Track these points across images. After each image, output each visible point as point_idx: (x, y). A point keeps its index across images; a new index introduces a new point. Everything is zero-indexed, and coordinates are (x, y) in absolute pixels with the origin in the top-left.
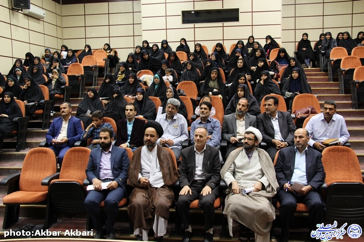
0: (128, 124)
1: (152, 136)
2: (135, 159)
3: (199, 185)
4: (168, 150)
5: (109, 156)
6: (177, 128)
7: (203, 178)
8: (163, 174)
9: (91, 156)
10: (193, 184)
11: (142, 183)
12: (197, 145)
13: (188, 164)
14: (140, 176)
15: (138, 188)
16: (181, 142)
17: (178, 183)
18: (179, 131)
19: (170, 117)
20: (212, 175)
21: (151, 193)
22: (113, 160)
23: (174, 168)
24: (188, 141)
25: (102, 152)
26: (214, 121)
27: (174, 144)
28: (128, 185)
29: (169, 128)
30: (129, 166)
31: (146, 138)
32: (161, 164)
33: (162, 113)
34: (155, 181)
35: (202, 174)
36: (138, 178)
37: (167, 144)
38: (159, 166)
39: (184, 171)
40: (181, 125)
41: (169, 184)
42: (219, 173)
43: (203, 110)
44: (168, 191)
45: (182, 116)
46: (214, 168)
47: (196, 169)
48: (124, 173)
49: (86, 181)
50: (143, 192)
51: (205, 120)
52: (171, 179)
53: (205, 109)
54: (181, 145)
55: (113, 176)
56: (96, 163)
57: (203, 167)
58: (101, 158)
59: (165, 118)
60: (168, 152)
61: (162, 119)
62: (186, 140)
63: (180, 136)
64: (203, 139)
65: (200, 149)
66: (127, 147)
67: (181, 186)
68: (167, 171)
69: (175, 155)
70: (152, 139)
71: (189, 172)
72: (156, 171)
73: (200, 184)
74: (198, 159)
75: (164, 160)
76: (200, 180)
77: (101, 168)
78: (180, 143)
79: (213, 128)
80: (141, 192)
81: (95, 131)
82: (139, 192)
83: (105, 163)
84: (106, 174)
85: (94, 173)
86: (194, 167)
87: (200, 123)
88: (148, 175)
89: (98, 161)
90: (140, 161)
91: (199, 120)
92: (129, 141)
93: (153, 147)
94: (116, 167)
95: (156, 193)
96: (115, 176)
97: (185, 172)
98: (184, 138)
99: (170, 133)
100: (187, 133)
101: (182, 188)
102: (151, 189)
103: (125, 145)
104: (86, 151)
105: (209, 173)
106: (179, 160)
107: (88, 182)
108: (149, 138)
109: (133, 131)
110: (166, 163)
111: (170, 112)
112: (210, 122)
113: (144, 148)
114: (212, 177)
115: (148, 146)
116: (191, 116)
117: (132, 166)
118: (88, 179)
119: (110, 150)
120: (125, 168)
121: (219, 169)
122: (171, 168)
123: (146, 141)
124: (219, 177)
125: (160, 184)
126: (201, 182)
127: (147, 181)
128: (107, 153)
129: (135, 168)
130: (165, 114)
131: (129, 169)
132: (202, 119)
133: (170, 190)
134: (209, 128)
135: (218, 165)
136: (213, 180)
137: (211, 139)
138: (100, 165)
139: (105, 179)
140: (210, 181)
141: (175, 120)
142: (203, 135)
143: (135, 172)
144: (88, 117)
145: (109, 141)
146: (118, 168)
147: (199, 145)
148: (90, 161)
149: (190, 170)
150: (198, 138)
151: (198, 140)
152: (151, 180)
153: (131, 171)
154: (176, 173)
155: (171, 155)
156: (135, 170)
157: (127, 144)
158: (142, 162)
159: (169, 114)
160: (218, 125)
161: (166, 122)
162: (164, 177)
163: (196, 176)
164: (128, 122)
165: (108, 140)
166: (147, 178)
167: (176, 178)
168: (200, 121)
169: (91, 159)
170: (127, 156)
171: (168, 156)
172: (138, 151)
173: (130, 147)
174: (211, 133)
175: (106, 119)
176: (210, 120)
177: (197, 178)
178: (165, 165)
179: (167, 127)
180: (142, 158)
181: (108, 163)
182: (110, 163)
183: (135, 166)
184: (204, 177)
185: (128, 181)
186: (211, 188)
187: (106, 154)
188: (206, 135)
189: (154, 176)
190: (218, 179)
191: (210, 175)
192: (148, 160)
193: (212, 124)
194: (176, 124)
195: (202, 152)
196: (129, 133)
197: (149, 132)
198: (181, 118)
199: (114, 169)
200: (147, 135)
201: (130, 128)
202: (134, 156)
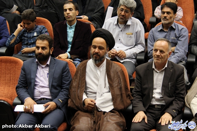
0: (68, 28)
1: (100, 48)
2: (79, 75)
3: (156, 112)
4: (120, 65)
5: (46, 71)
6: (131, 37)
7: (163, 103)
8: (112, 95)
9: (23, 69)
10: (149, 109)
11: (86, 104)
12: (156, 62)
13: (144, 85)
14: (85, 97)
15: (81, 111)
16: (136, 55)
17: (131, 107)
18: (133, 41)
19: (123, 22)
20: (173, 100)
21: (98, 118)
22: (51, 76)
23: (126, 88)
24: (144, 54)
25: (38, 65)
26: (180, 29)
27: (127, 56)
28: (69, 107)
29: (120, 36)
30: (70, 83)
31: (93, 50)
32: (111, 82)
33: (112, 17)
34: (103, 103)
35: (161, 98)
36: (82, 99)
37: (118, 56)
38: (108, 85)
39: (138, 93)
40: (136, 33)
41: (120, 109)
42: (184, 98)
43: (166, 15)
44: (118, 116)
45: (138, 21)
46: (177, 92)
47: (154, 91)
48: (65, 92)
49: (16, 100)
50: (88, 117)
51: (169, 27)
52: (123, 101)
53: (168, 13)
54: (136, 58)
55: (51, 96)
56: (31, 79)
57: (162, 89)
58: (36, 73)
59: (116, 23)
60: (120, 69)
61: (112, 25)
62: (142, 52)
63: (134, 47)
64: (164, 54)
65: (160, 67)
66: (68, 58)
67: (135, 112)
68: (117, 92)
69: (127, 70)
70: (101, 52)
71: (145, 95)
72: (104, 92)
73: (159, 110)
74: (157, 79)
75: (114, 78)
76: (158, 105)
77: (36, 85)
78: (134, 55)
79: (178, 38)
80: (85, 116)
81: (26, 35)
82: (83, 116)
83: (42, 78)
84: (42, 93)
85: (27, 91)
86: (152, 89)
87: (161, 31)
88: (95, 95)
89: (32, 77)
90: (85, 78)
91: (159, 27)
92: (69, 50)
93: (102, 61)
94: (55, 84)
95: (103, 119)
96: (54, 96)
97: (140, 94)
98: (139, 49)
99: (121, 42)
100: (144, 43)
101: (136, 113)
102: (98, 113)
103: (65, 56)
104: (16, 63)
105: (170, 97)
106: (132, 78)
107: (20, 102)
108: (97, 50)
109: (74, 38)
110: (117, 82)
111: (123, 16)
112: (174, 29)
113: (90, 62)
114: (174, 102)
115: (95, 61)
116: (149, 18)
117: (74, 84)
118: (19, 97)
119: (48, 63)
120: (65, 86)
121: (182, 92)
122: (123, 89)
123: (94, 55)
124: (182, 103)
125: (109, 107)
126: (160, 107)
127: (93, 103)
128: (44, 66)
129: (78, 87)
130: (116, 18)
131: (70, 88)
132: (164, 25)
133: (121, 116)
134: (172, 37)
135: (182, 88)
136: (175, 106)
137: (174, 52)
138: (36, 81)
139: (41, 99)
140: (171, 107)
141: (129, 25)
142: (164, 50)
143: (79, 91)
144: (14, 14)
145: (48, 52)
146: (58, 86)
147: (160, 62)
148: (21, 76)
149: (146, 92)
150: (158, 53)
151: (158, 56)
152: (98, 103)
153: (73, 89)
154: (129, 95)
155: (123, 72)
156: (78, 88)
157: (67, 54)
158: (88, 79)
159: (121, 18)
160: (184, 34)
161: (118, 27)
162: (114, 99)
163: (154, 99)
164: (68, 26)
165: (46, 50)
166: (93, 99)
167: (129, 101)
168: (161, 28)
169: (23, 73)
170: (69, 72)
171: (119, 74)
172: (83, 65)
173: (71, 58)
174: (175, 44)
175: (40, 20)
176: (174, 27)
177: (154, 103)
178: (115, 84)
179: (118, 35)
180: (87, 74)
181: (45, 79)
182: (47, 79)
183: (79, 84)
184: (164, 101)
185: (69, 102)
186: (172, 116)
187: (43, 68)
188: (168, 50)
189: (102, 98)
190: (181, 105)
191: (171, 99)
192: (95, 77)
193: (176, 32)
194: (130, 30)
195: (162, 71)
196: (70, 39)
197: (97, 43)
198: (137, 24)
199: (52, 87)
200: (95, 47)
201: (71, 33)
202: (77, 71)
